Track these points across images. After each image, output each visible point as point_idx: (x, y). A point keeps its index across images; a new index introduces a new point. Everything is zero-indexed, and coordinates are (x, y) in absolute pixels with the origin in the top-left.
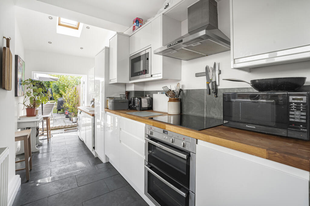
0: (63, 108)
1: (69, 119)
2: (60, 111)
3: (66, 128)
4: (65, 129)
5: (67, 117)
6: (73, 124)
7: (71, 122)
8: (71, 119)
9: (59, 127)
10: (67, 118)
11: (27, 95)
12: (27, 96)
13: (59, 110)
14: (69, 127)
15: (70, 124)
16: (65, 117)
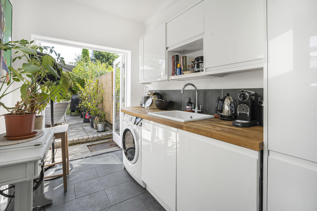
0: (77, 109)
1: (90, 124)
2: (75, 112)
3: (89, 142)
4: (88, 144)
5: (86, 121)
6: (100, 135)
7: (95, 131)
8: (95, 126)
9: (79, 140)
10: (86, 124)
11: (12, 77)
12: (12, 80)
13: (73, 111)
14: (93, 139)
15: (95, 135)
16: (82, 121)
